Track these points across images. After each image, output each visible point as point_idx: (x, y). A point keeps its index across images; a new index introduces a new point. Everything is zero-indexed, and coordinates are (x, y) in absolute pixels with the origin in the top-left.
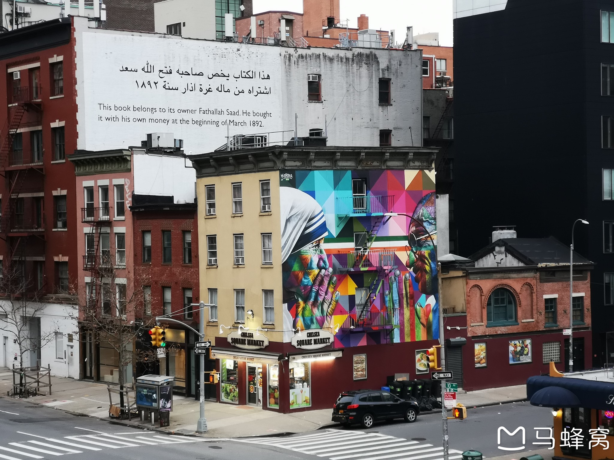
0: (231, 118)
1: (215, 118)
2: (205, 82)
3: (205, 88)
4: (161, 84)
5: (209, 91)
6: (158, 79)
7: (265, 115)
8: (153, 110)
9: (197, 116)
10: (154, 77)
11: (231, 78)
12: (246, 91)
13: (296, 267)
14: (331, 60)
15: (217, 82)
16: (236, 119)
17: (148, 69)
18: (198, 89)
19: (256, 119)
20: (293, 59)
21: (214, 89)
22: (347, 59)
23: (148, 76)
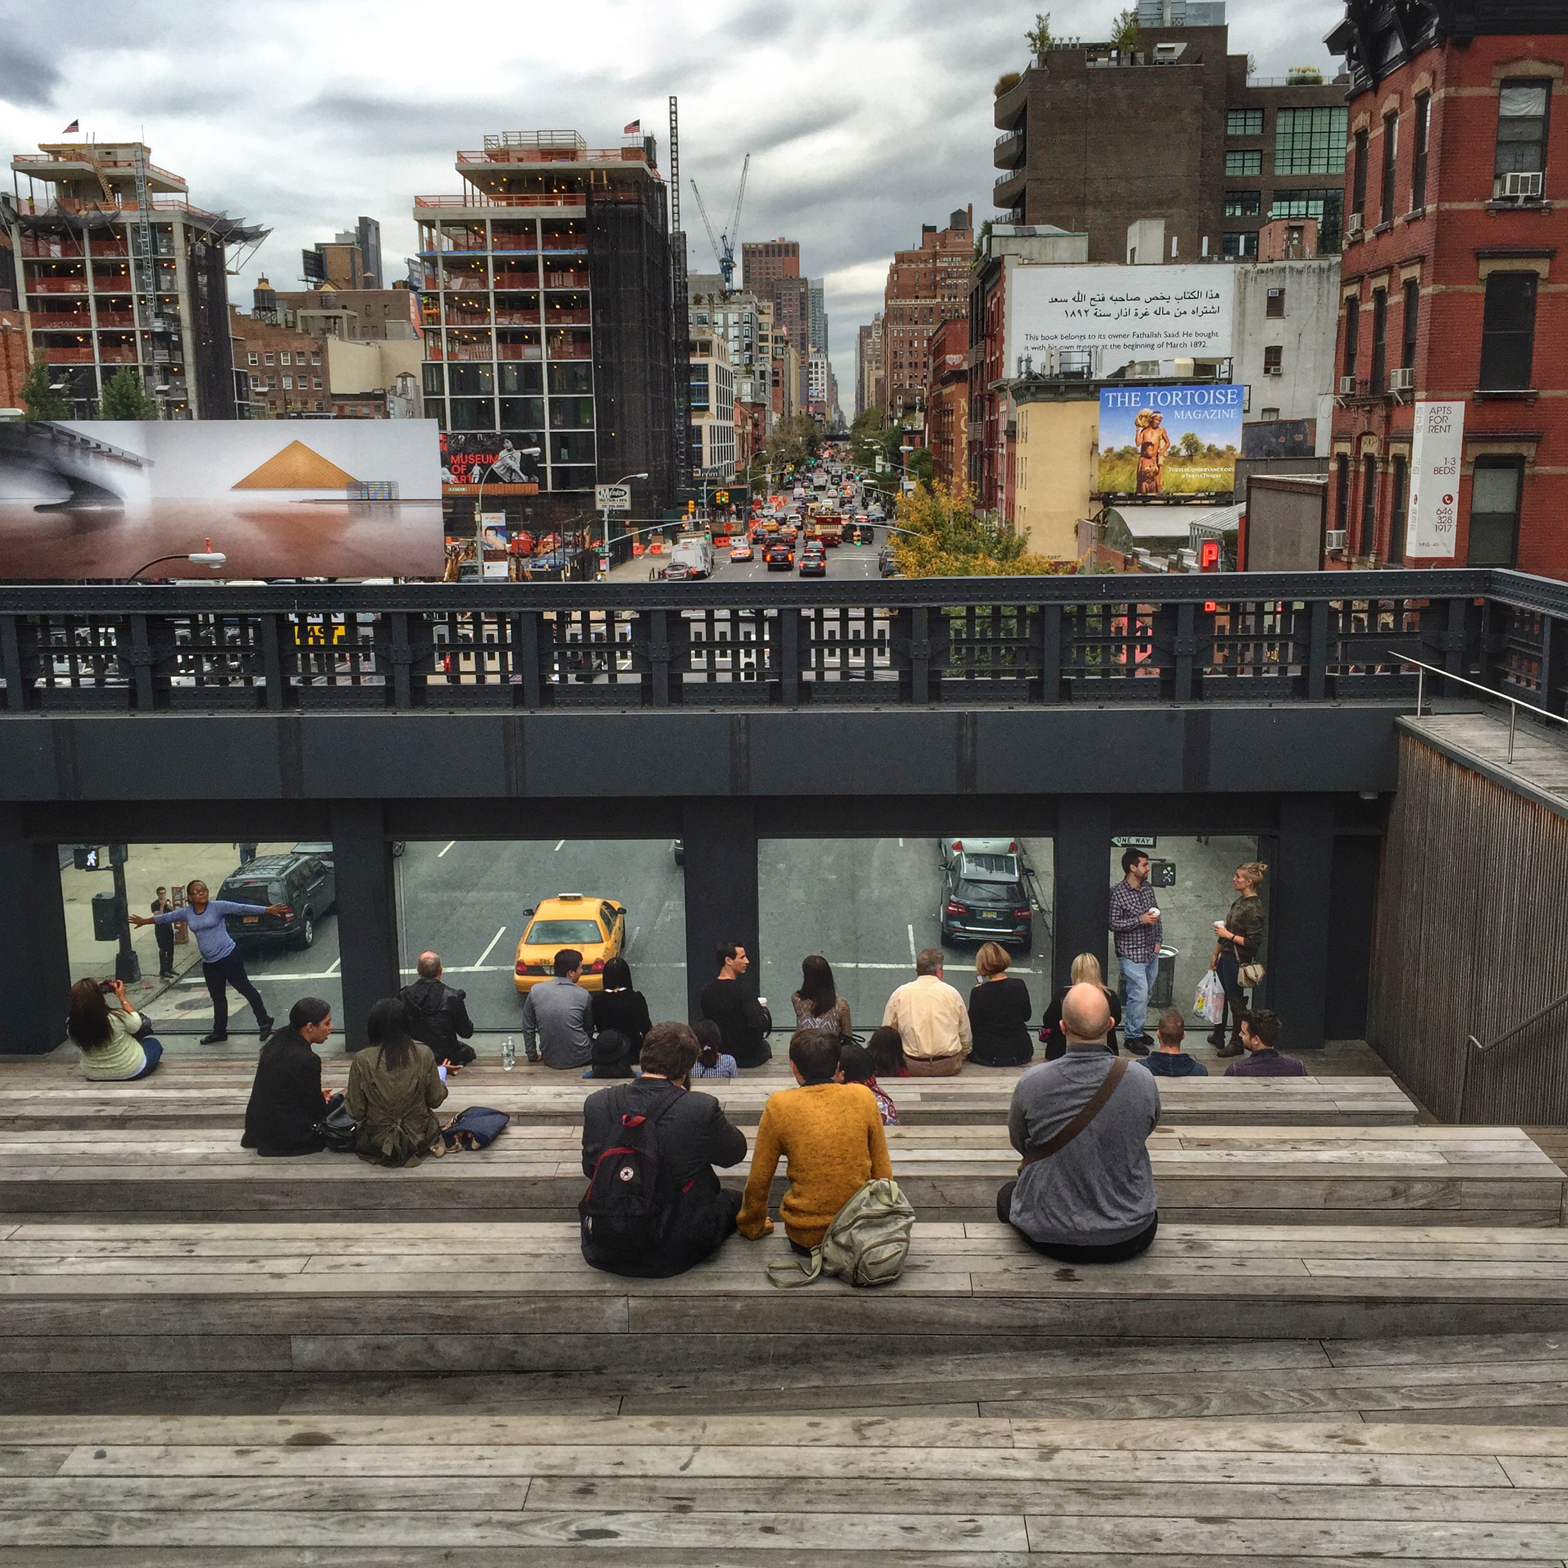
0: (1169, 340)
1: (1150, 341)
2: (1141, 307)
3: (1140, 312)
4: (1092, 311)
5: (1145, 314)
6: (1088, 307)
7: (1209, 336)
8: (1082, 337)
9: (1131, 341)
10: (1085, 305)
11: (1173, 300)
12: (1189, 312)
14: (1300, 272)
15: (1156, 304)
16: (1175, 340)
17: (1079, 298)
18: (1133, 312)
19: (1199, 339)
20: (1250, 276)
21: (1151, 312)
22: (1321, 270)
23: (1077, 306)
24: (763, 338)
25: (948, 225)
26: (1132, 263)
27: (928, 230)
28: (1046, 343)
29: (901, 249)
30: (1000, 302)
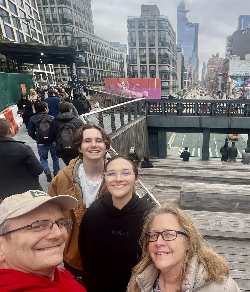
2: (247, 66)
8: (239, 70)
9: (245, 70)
10: (240, 66)
13: (234, 90)
23: (239, 66)
24: (192, 70)
25: (216, 55)
26: (246, 60)
27: (213, 56)
28: (234, 71)
29: (210, 58)
30: (228, 65)
